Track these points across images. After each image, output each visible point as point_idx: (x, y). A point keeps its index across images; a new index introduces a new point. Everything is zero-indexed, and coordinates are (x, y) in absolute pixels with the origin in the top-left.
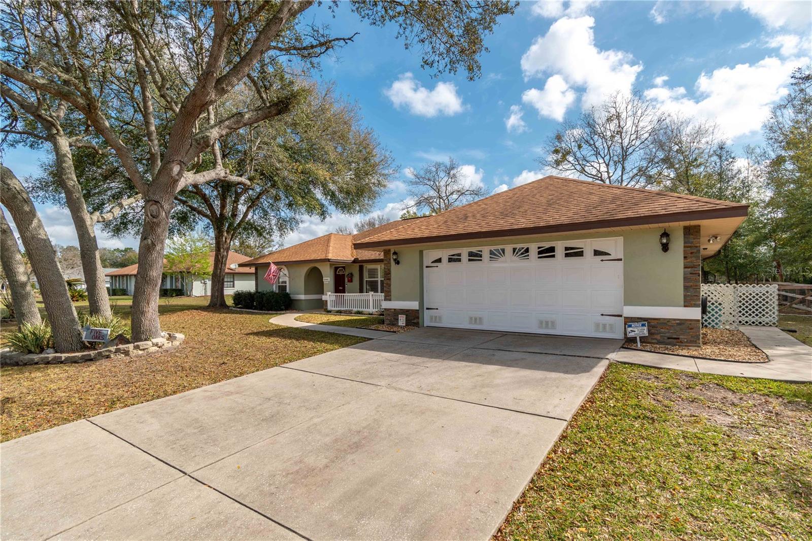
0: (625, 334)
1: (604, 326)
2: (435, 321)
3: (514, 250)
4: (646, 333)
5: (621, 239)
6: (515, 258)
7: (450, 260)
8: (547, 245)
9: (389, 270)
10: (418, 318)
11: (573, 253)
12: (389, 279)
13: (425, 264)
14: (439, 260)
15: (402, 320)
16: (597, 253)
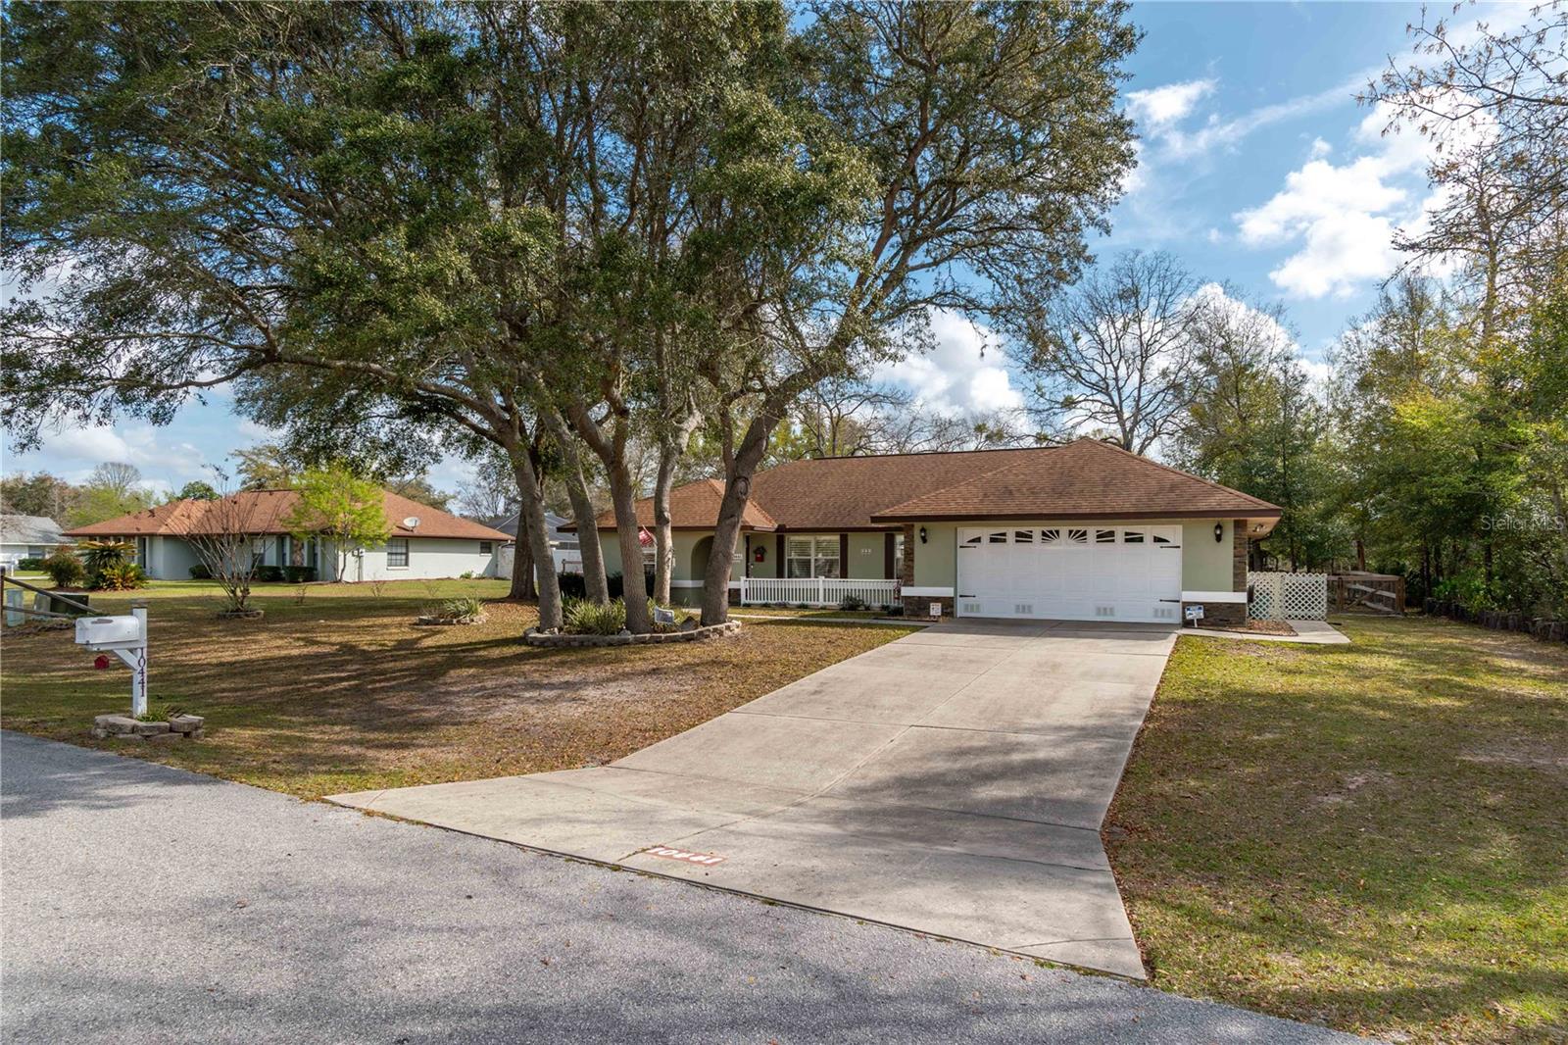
0: (1184, 617)
1: (1163, 611)
2: (972, 611)
3: (1071, 532)
4: (1202, 616)
5: (1179, 528)
6: (1072, 541)
7: (993, 540)
8: (1106, 529)
9: (912, 549)
10: (952, 606)
11: (1133, 539)
12: (912, 560)
13: (959, 544)
14: (978, 540)
15: (936, 609)
16: (1157, 540)
